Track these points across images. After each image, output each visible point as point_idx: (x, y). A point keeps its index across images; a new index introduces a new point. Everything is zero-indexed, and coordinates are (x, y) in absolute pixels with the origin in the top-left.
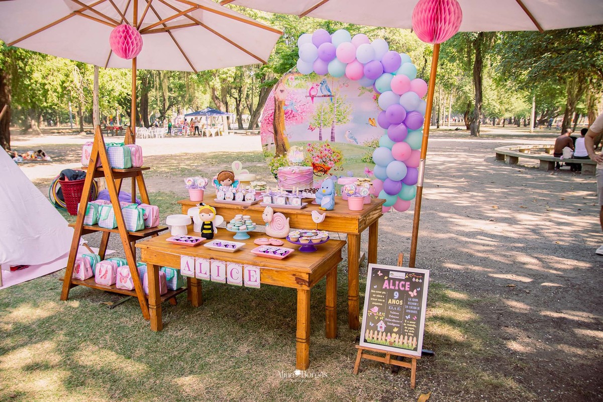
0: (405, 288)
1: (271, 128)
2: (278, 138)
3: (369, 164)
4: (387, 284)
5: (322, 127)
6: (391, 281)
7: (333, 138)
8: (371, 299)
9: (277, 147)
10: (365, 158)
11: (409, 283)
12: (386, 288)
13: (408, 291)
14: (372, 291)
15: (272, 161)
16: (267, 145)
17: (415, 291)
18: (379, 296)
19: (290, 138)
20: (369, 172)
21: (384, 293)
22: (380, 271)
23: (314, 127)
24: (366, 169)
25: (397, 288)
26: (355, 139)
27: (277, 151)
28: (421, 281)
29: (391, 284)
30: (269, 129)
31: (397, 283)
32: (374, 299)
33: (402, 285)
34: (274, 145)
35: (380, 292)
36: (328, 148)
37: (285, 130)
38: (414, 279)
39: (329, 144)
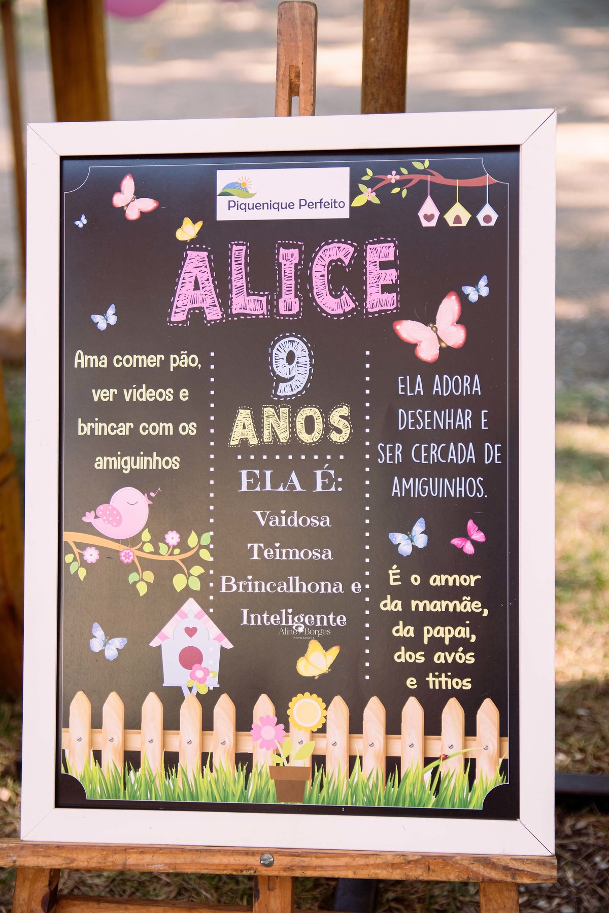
0: (359, 295)
4: (205, 276)
6: (238, 252)
8: (84, 428)
11: (387, 251)
12: (197, 315)
13: (388, 319)
14: (82, 360)
17: (449, 308)
18: (147, 394)
21: (185, 360)
22: (128, 184)
25: (289, 304)
28: (488, 214)
29: (238, 279)
31: (289, 258)
32: (100, 428)
33: (335, 268)
35: (153, 361)
38: (429, 207)
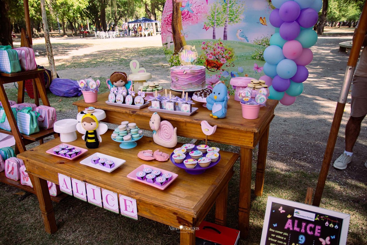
0: (314, 232)
1: (170, 29)
2: (176, 37)
3: (258, 61)
4: (291, 223)
5: (215, 26)
6: (296, 221)
7: (225, 37)
8: (270, 239)
9: (176, 45)
10: (254, 55)
11: (320, 227)
12: (289, 228)
13: (318, 237)
14: (271, 230)
15: (172, 58)
16: (167, 44)
17: (328, 238)
18: (279, 237)
19: (186, 37)
20: (258, 68)
21: (286, 234)
22: (281, 208)
23: (209, 26)
24: (256, 66)
25: (303, 230)
26: (246, 38)
27: (175, 49)
28: (336, 227)
29: (296, 225)
30: (169, 29)
31: (304, 224)
32: (272, 240)
33: (311, 228)
34: (173, 44)
35: (281, 233)
36: (220, 46)
37: (182, 30)
38: (327, 223)
39: (222, 42)
